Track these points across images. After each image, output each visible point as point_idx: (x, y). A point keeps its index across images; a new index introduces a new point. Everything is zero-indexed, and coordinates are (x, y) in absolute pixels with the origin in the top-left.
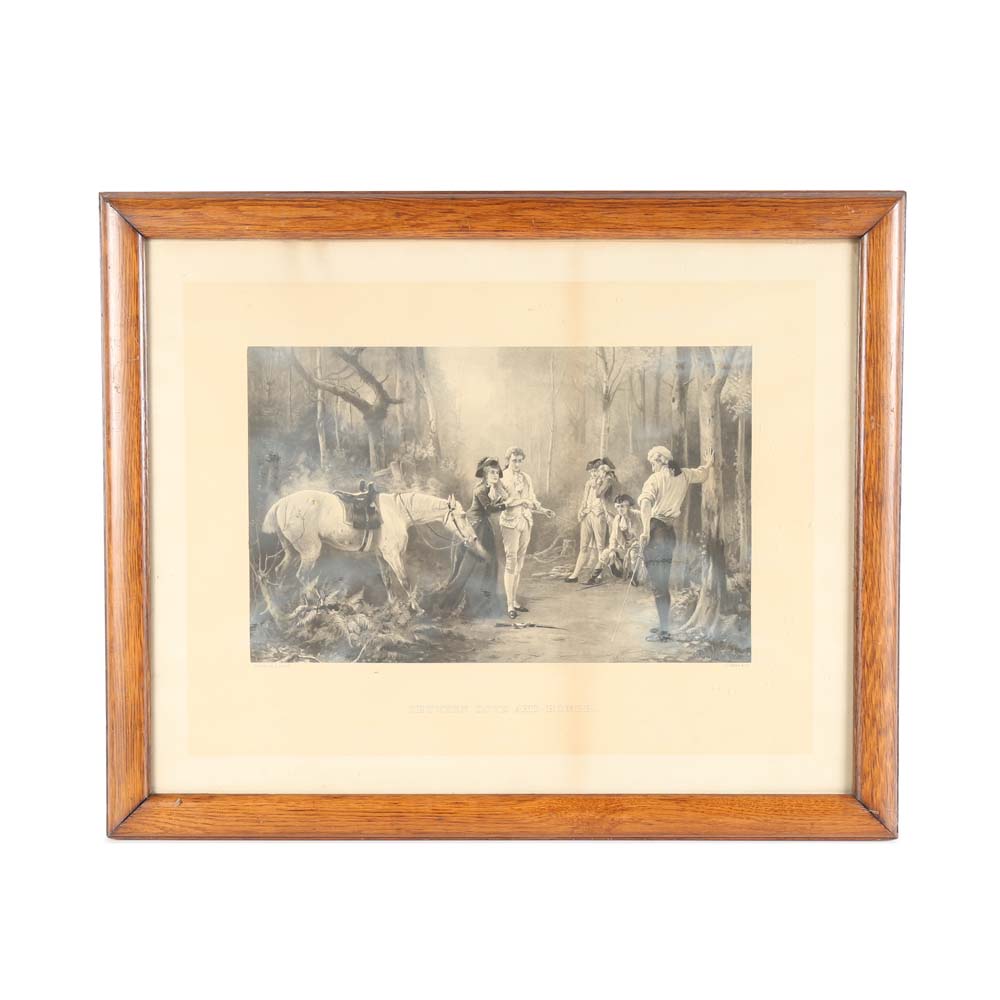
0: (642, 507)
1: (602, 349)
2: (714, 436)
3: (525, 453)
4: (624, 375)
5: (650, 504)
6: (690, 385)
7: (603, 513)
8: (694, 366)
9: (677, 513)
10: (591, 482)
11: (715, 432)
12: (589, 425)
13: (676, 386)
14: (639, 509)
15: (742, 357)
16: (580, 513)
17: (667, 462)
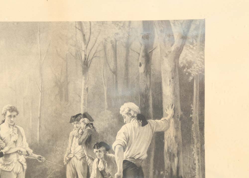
0: (116, 151)
1: (80, 23)
2: (174, 93)
3: (18, 110)
4: (99, 45)
5: (123, 150)
6: (154, 53)
7: (84, 157)
8: (157, 36)
9: (145, 156)
10: (74, 132)
11: (174, 90)
12: (71, 87)
13: (142, 53)
14: (113, 153)
15: (197, 28)
16: (66, 157)
17: (136, 115)
